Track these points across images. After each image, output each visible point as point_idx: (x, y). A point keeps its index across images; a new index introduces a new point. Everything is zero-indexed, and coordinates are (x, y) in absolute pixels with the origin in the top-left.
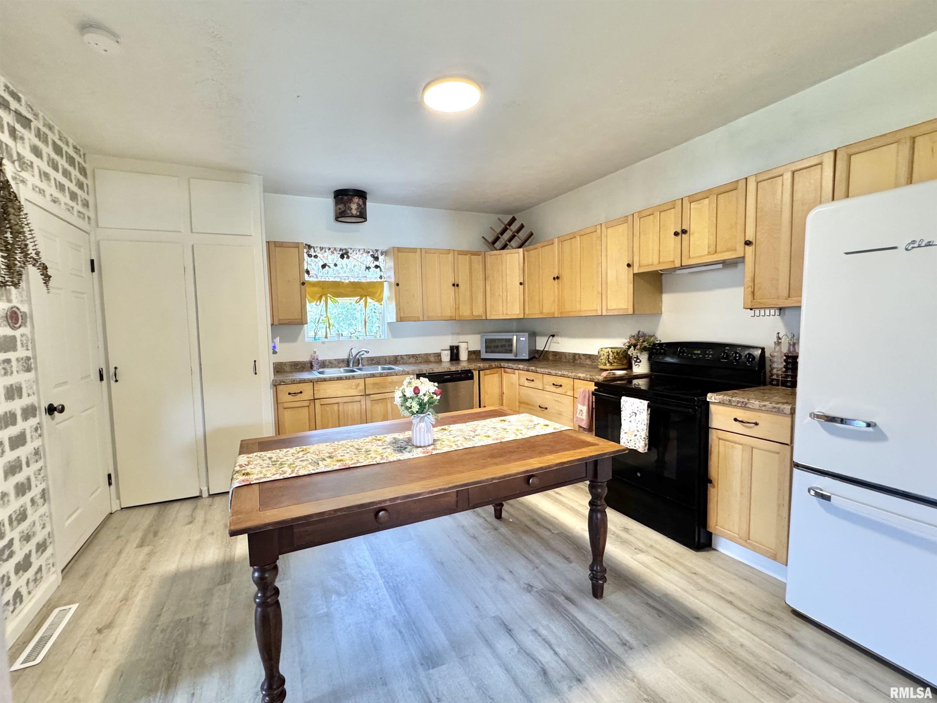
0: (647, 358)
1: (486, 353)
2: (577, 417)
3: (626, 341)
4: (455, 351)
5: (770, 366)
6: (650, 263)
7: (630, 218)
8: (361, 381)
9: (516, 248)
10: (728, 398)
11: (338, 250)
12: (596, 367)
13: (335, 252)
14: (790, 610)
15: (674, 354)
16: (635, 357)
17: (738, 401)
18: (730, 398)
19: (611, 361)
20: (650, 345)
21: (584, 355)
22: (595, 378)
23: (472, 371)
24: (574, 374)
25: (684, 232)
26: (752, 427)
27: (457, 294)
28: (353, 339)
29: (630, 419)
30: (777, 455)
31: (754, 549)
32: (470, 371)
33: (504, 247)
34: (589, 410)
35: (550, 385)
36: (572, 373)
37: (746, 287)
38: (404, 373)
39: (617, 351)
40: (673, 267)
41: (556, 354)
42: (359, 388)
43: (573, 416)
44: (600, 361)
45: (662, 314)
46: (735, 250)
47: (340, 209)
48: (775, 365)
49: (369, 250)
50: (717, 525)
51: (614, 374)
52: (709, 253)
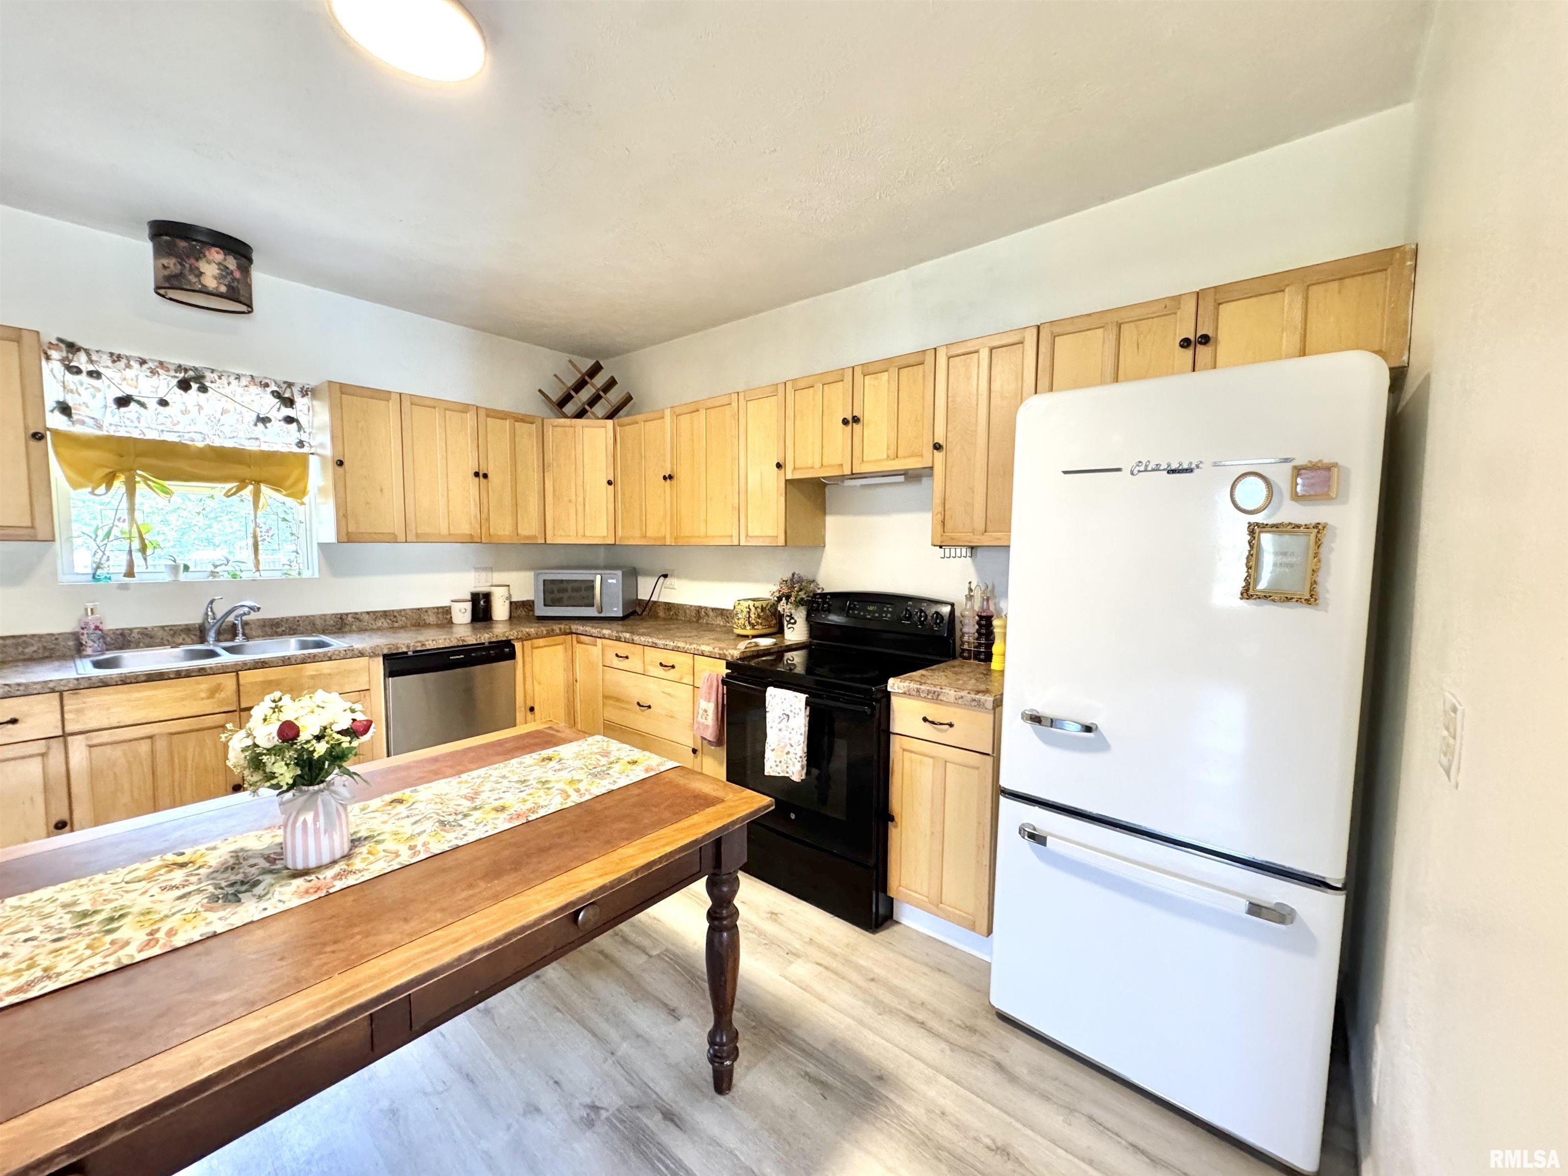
0: (805, 616)
1: (545, 605)
2: (699, 723)
3: (775, 588)
4: (482, 602)
5: (961, 630)
6: (810, 466)
7: (781, 388)
8: (228, 681)
9: (602, 418)
10: (916, 686)
11: (172, 367)
12: (730, 631)
13: (160, 371)
14: (994, 1012)
15: (841, 610)
16: (787, 616)
17: (928, 690)
18: (919, 686)
19: (753, 621)
20: (808, 596)
21: (713, 609)
22: (727, 653)
23: (512, 642)
24: (695, 646)
25: (856, 420)
26: (945, 731)
27: (484, 494)
28: (222, 579)
29: (780, 726)
30: (977, 772)
31: (948, 917)
32: (508, 644)
33: (581, 414)
34: (718, 711)
35: (656, 667)
36: (691, 644)
37: (936, 512)
38: (350, 654)
39: (762, 606)
40: (841, 473)
41: (669, 606)
42: (222, 695)
43: (693, 719)
44: (736, 620)
45: (824, 546)
46: (922, 456)
47: (164, 267)
48: (965, 630)
49: (267, 381)
50: (900, 886)
51: (757, 645)
52: (888, 456)
